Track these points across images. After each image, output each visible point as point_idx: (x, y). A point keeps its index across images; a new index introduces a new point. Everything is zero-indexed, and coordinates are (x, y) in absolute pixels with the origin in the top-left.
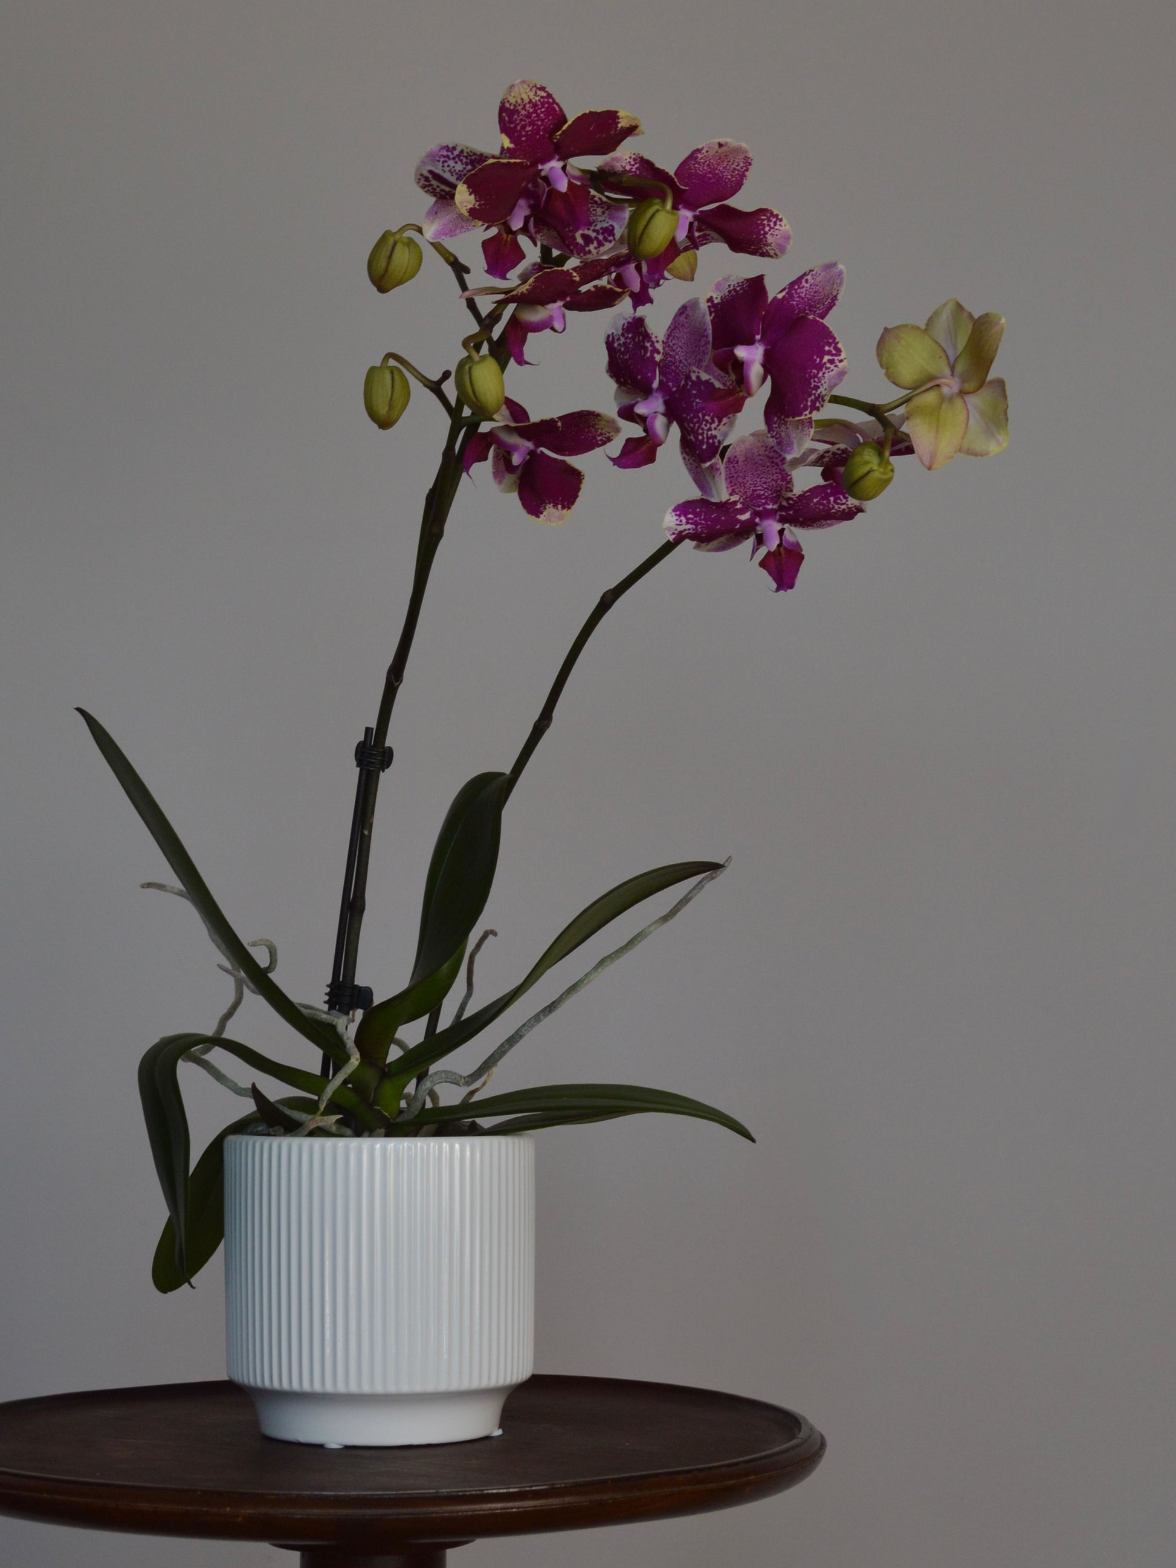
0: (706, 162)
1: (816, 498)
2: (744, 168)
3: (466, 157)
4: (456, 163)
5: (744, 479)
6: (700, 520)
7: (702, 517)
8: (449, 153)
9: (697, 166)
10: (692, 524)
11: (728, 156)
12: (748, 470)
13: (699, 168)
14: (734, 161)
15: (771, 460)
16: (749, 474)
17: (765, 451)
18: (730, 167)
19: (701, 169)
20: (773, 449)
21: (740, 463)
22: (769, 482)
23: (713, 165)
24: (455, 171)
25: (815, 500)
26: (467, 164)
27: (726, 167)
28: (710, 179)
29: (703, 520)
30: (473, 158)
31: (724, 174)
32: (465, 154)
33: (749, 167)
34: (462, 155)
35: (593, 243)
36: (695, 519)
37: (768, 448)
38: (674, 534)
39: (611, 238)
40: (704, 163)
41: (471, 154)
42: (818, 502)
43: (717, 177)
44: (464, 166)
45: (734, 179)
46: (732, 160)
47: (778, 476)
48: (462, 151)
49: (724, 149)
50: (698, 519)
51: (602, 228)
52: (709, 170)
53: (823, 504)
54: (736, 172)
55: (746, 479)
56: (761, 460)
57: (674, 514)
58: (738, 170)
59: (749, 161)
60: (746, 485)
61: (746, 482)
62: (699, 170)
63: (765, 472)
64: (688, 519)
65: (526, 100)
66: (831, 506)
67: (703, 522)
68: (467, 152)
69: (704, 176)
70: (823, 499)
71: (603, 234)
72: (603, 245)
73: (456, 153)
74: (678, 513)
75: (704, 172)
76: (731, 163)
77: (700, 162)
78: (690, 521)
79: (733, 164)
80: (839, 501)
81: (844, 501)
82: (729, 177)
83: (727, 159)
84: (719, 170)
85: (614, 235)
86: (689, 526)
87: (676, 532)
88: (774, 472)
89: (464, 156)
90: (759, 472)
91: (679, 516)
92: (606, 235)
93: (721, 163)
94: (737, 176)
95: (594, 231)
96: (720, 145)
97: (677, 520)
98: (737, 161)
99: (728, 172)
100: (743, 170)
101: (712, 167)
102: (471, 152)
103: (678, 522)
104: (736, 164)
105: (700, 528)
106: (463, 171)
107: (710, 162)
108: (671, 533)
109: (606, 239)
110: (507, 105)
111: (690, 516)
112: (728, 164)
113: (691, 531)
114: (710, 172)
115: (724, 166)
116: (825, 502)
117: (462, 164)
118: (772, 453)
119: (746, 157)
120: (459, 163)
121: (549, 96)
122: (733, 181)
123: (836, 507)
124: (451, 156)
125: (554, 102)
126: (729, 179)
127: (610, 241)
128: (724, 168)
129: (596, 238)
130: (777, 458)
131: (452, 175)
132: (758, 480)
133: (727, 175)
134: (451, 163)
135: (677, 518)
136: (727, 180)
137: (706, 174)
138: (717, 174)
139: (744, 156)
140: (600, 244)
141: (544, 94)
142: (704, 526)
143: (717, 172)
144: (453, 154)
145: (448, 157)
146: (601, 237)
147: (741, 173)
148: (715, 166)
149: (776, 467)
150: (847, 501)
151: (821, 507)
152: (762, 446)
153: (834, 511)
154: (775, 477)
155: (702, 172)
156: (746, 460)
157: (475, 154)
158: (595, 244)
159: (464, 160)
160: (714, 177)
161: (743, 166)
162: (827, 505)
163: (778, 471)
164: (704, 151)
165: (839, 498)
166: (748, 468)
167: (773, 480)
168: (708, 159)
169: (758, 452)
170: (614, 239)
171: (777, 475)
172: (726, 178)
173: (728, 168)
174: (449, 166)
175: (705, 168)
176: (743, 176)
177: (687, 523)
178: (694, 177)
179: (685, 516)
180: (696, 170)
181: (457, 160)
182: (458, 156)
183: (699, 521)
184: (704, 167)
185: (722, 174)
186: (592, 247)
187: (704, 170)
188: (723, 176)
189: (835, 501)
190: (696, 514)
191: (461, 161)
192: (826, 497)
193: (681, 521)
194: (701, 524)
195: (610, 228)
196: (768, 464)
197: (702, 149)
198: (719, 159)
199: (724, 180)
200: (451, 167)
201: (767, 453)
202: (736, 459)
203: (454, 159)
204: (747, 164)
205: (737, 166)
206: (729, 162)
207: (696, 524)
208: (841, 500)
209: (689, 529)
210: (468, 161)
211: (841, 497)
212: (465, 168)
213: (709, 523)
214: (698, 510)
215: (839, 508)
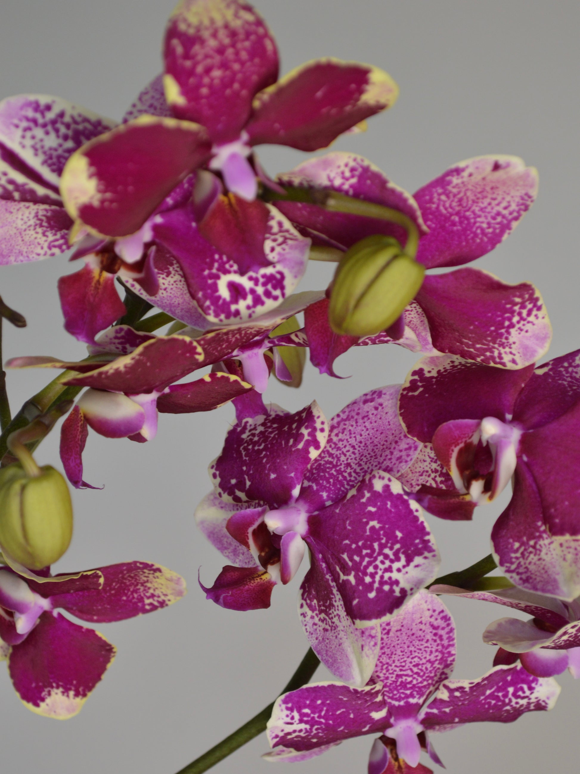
0: (459, 193)
1: (490, 689)
2: (515, 214)
3: (68, 126)
4: (47, 133)
5: (390, 658)
6: (319, 717)
7: (323, 713)
8: (38, 116)
9: (443, 197)
10: (306, 722)
11: (497, 188)
12: (398, 644)
13: (445, 202)
14: (503, 199)
15: (434, 631)
16: (399, 652)
17: (431, 617)
18: (492, 208)
19: (447, 205)
20: (442, 615)
21: (391, 634)
22: (423, 664)
23: (468, 201)
24: (42, 147)
25: (488, 692)
26: (66, 138)
27: (486, 208)
28: (454, 224)
29: (323, 717)
30: (80, 127)
31: (478, 219)
32: (67, 119)
33: (522, 212)
34: (59, 120)
35: (245, 298)
36: (312, 715)
37: (437, 612)
38: (277, 736)
39: (277, 293)
40: (455, 196)
41: (79, 119)
42: (492, 696)
43: (466, 222)
44: (60, 141)
45: (490, 230)
46: (499, 198)
47: (437, 656)
48: (62, 115)
49: (499, 174)
50: (316, 715)
51: (264, 276)
52: (457, 208)
53: (497, 698)
54: (499, 219)
55: (393, 659)
56: (421, 630)
57: (284, 706)
58: (504, 217)
59: (528, 203)
60: (390, 668)
61: (391, 662)
62: (444, 206)
63: (420, 649)
64: (302, 715)
65: (219, 22)
66: (507, 700)
67: (323, 720)
68: (72, 117)
69: (447, 219)
70: (499, 690)
71: (264, 284)
72: (263, 303)
73: (50, 115)
74: (290, 705)
75: (450, 210)
76: (496, 202)
77: (450, 192)
78: (305, 719)
79: (498, 204)
80: (520, 693)
81: (528, 693)
82: (485, 226)
83: (494, 193)
84: (473, 212)
85: (282, 288)
86: (303, 726)
87: (281, 734)
88: (434, 650)
89: (63, 123)
90: (412, 648)
91: (291, 709)
92: (269, 287)
93: (480, 200)
94: (497, 226)
95: (251, 278)
96: (497, 167)
97: (287, 716)
98: (508, 198)
99: (486, 217)
100: (510, 217)
101: (465, 205)
102: (80, 115)
103: (288, 720)
104: (504, 204)
105: (317, 729)
106: (56, 150)
107: (465, 194)
108: (274, 735)
109: (268, 294)
110: (182, 27)
111: (306, 711)
112: (490, 204)
113: (302, 734)
114: (458, 213)
115: (482, 206)
116: (500, 694)
117: (58, 137)
118: (439, 620)
119: (527, 194)
120: (53, 135)
121: (259, 23)
122: (489, 233)
123: (514, 700)
124: (41, 121)
125: (266, 35)
126: (483, 230)
127: (276, 298)
128: (482, 210)
129: (253, 291)
130: (443, 629)
131: (36, 155)
132: (409, 660)
133: (482, 222)
134: (39, 132)
135: (288, 712)
136: (479, 231)
137: (451, 215)
138: (467, 219)
139: (523, 192)
140: (258, 301)
141: (249, 17)
142: (323, 726)
143: (468, 213)
144: (43, 116)
145: (35, 121)
146: (260, 290)
147: (505, 222)
148: (470, 202)
149: (438, 642)
150: (532, 693)
151: (493, 702)
152: (429, 610)
153: (508, 708)
154: (432, 658)
155: (446, 209)
156: (400, 630)
157: (86, 120)
158: (249, 300)
159: (63, 130)
160: (461, 223)
161: (514, 211)
162: (502, 699)
163: (440, 648)
164: (465, 174)
165: (522, 689)
166: (399, 642)
167: (429, 661)
168: (463, 190)
169: (421, 617)
170: (283, 295)
171: (437, 654)
172: (478, 228)
173: (489, 209)
174: (33, 137)
175: (454, 204)
176: (505, 227)
177: (301, 721)
178: (431, 217)
179: (299, 711)
180: (438, 205)
181: (49, 128)
182: (54, 122)
183: (317, 719)
184: (453, 201)
185: (475, 218)
186: (242, 305)
187: (451, 207)
188: (475, 223)
189: (515, 695)
190: (314, 708)
191: (57, 131)
192: (503, 689)
193: (293, 718)
194: (320, 723)
195: (278, 276)
196: (429, 636)
197: (463, 170)
198: (480, 193)
199: (474, 229)
200: (37, 140)
201: (432, 620)
202: (387, 628)
203: (44, 126)
204: (523, 207)
205: (505, 208)
206: (494, 199)
207: (312, 722)
208: (524, 692)
209: (301, 731)
210: (70, 133)
211: (525, 687)
212: (60, 145)
213: (331, 722)
214: (319, 702)
215: (517, 703)
